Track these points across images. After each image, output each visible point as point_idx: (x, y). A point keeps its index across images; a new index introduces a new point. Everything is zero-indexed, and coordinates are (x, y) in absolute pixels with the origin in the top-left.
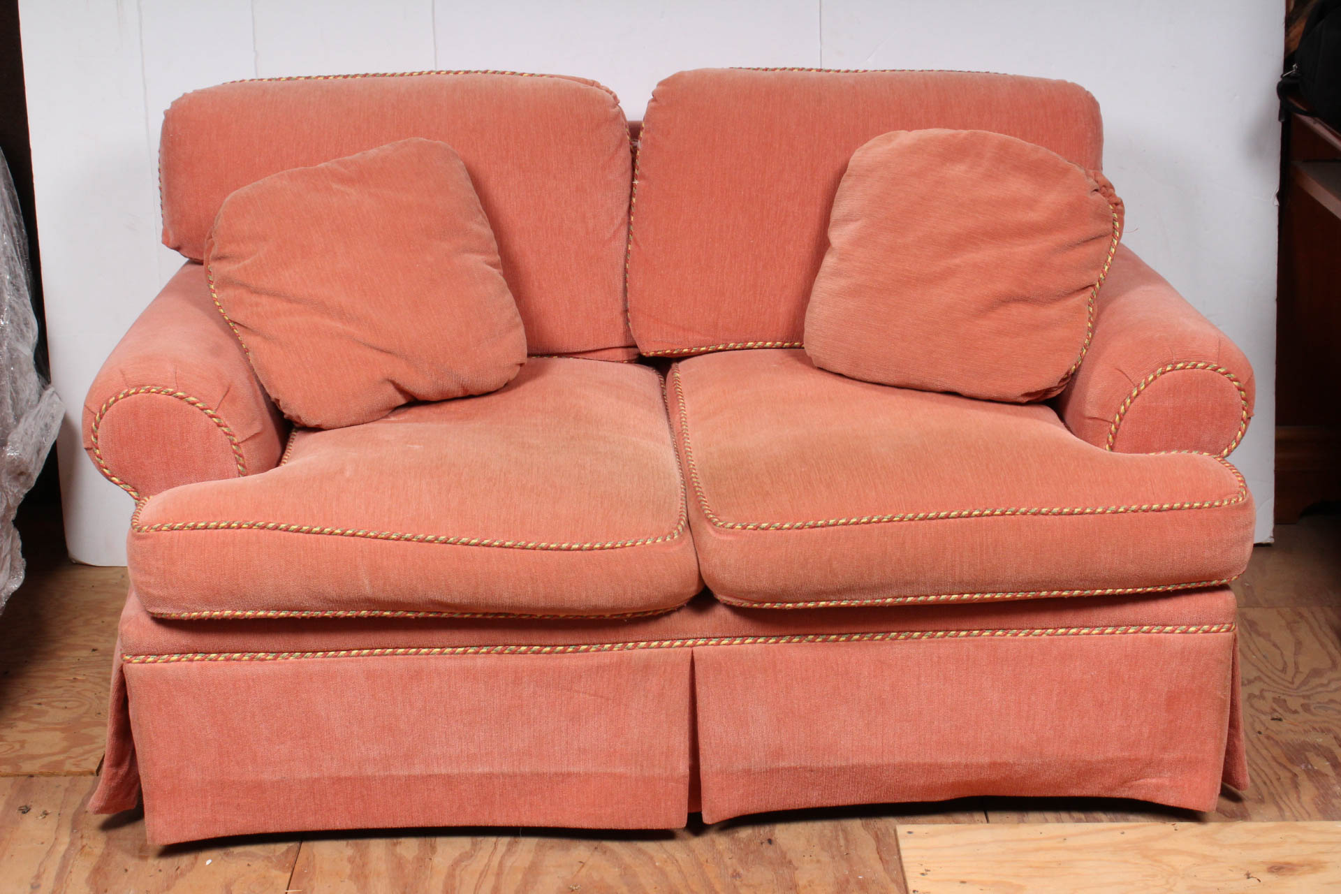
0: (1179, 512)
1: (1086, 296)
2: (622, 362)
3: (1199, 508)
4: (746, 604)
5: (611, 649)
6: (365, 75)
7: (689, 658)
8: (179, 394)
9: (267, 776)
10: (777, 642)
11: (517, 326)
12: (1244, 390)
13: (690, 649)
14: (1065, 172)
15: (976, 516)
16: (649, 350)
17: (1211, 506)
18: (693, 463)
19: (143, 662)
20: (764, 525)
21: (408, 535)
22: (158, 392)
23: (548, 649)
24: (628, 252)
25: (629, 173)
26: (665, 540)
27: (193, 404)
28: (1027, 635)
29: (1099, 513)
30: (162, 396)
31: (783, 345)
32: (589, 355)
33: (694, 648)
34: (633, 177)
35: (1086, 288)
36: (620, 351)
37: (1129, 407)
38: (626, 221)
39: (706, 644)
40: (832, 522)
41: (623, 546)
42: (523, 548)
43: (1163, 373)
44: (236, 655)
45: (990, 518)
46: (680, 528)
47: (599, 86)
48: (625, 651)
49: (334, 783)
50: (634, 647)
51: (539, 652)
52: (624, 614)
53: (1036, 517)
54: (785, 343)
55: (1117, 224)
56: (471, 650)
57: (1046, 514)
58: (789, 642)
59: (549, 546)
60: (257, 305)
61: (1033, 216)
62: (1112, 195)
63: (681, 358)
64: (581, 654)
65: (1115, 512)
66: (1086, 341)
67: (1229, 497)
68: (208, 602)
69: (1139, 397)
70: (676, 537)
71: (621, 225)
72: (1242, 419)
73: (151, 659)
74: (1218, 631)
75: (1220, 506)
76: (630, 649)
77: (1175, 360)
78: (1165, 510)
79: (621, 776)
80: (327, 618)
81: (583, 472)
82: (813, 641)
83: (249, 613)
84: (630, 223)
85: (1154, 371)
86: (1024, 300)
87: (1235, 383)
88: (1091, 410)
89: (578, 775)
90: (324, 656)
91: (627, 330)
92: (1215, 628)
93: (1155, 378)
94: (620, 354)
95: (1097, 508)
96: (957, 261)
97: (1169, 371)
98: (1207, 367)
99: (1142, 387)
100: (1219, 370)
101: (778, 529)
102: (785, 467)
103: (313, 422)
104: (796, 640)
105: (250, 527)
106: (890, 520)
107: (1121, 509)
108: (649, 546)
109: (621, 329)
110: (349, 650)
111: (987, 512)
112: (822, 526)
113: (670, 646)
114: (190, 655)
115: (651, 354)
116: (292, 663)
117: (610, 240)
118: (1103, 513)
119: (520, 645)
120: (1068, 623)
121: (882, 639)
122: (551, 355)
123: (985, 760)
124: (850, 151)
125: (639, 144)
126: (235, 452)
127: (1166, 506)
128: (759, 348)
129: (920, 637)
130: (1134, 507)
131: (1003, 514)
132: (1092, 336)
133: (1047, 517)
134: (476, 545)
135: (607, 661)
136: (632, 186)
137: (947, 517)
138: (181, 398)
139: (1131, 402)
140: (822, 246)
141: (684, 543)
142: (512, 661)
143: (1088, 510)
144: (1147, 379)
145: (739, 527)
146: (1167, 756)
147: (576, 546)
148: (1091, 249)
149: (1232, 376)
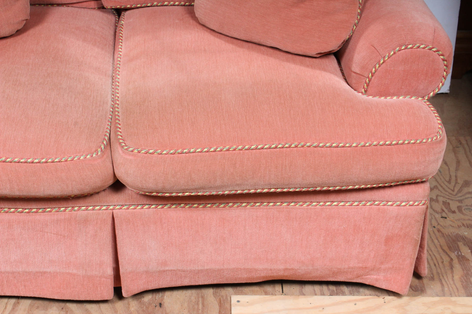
0: (402, 146)
2: (95, 9)
3: (414, 143)
7: (111, 216)
10: (162, 208)
12: (446, 61)
13: (111, 211)
15: (280, 148)
17: (421, 142)
18: (118, 95)
20: (151, 151)
23: (27, 210)
26: (92, 156)
28: (308, 206)
29: (354, 147)
31: (185, 4)
33: (114, 211)
36: (93, 2)
37: (377, 69)
39: (121, 209)
40: (192, 150)
41: (66, 161)
43: (399, 51)
45: (288, 149)
46: (103, 147)
48: (73, 212)
50: (78, 210)
51: (22, 212)
53: (316, 149)
54: (186, 3)
57: (322, 147)
58: (170, 208)
59: (20, 161)
63: (126, 9)
64: (47, 213)
65: (364, 146)
66: (356, 21)
67: (432, 136)
69: (384, 63)
70: (99, 153)
72: (443, 77)
74: (418, 205)
75: (425, 142)
76: (76, 211)
77: (407, 43)
78: (394, 145)
79: (74, 275)
81: (48, 105)
82: (184, 207)
85: (394, 49)
87: (442, 57)
88: (356, 68)
89: (50, 272)
92: (416, 204)
93: (395, 53)
94: (93, 4)
95: (353, 144)
97: (403, 49)
98: (426, 48)
99: (386, 59)
100: (433, 49)
101: (159, 154)
102: (169, 107)
104: (174, 206)
106: (228, 150)
107: (367, 145)
108: (83, 160)
111: (287, 146)
112: (186, 153)
113: (100, 209)
115: (109, 7)
118: (356, 146)
119: (10, 209)
120: (332, 200)
121: (224, 207)
122: (52, 5)
123: (282, 267)
127: (394, 142)
128: (171, 5)
129: (246, 206)
130: (375, 143)
131: (296, 146)
132: (360, 18)
133: (323, 149)
135: (63, 218)
137: (262, 148)
139: (379, 67)
141: (105, 156)
143: (347, 145)
144: (389, 54)
145: (136, 151)
146: (383, 267)
147: (36, 161)
149: (440, 53)
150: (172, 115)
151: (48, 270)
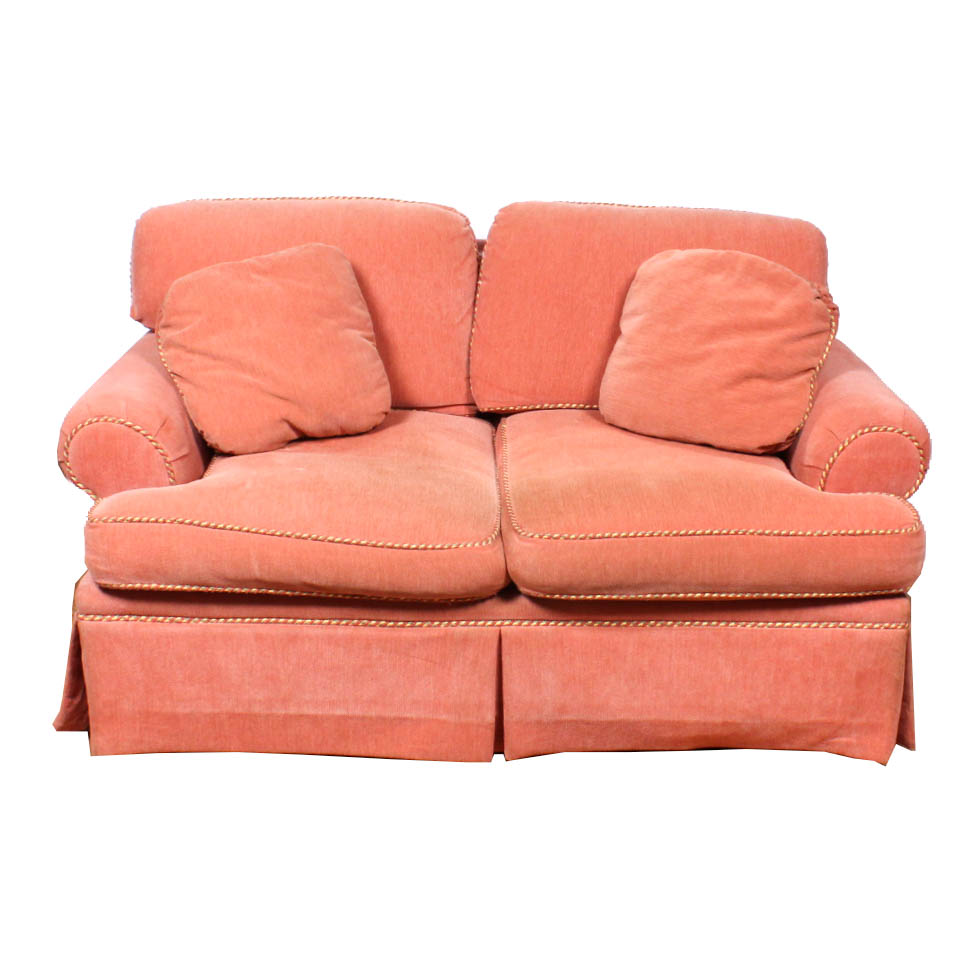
0: (868, 537)
1: (809, 375)
2: (464, 416)
3: (883, 534)
4: (541, 595)
5: (439, 626)
6: (283, 198)
7: (498, 633)
8: (129, 423)
9: (181, 710)
10: (564, 625)
11: (385, 384)
13: (498, 628)
14: (795, 284)
16: (484, 407)
17: (892, 533)
18: (508, 489)
19: (92, 620)
20: (556, 536)
21: (289, 533)
22: (113, 421)
23: (391, 624)
24: (472, 333)
25: (475, 276)
26: (481, 544)
27: (138, 431)
28: (753, 626)
29: (808, 535)
30: (116, 425)
31: (585, 407)
32: (440, 410)
33: (502, 627)
34: (478, 278)
35: (809, 370)
36: (463, 407)
37: (836, 458)
38: (471, 311)
39: (511, 625)
40: (607, 535)
41: (449, 548)
42: (374, 546)
43: (862, 434)
44: (160, 618)
47: (455, 211)
48: (450, 627)
49: (230, 718)
50: (457, 625)
51: (384, 626)
52: (449, 600)
54: (586, 405)
55: (834, 324)
56: (334, 622)
57: (768, 535)
58: (573, 625)
59: (393, 545)
60: (191, 361)
61: (770, 315)
62: (830, 302)
63: (508, 414)
64: (416, 628)
65: (820, 535)
66: (808, 409)
67: (906, 527)
68: (140, 577)
69: (844, 451)
70: (490, 542)
71: (467, 313)
72: (920, 471)
73: (98, 618)
74: (895, 628)
75: (899, 534)
76: (453, 626)
77: (871, 424)
78: (858, 535)
79: (445, 722)
80: (226, 593)
82: (591, 625)
83: (170, 587)
84: (474, 313)
85: (855, 432)
86: (761, 376)
87: (916, 444)
88: (808, 460)
89: (412, 719)
90: (225, 622)
91: (469, 392)
92: (893, 626)
93: (856, 437)
94: (463, 409)
95: (807, 531)
96: (714, 346)
97: (866, 432)
98: (895, 431)
99: (846, 444)
100: (904, 433)
101: (566, 539)
103: (227, 449)
104: (579, 624)
105: (172, 522)
106: (651, 535)
107: (825, 533)
108: (470, 548)
109: (464, 391)
110: (244, 618)
111: (725, 532)
112: (600, 538)
113: (484, 625)
114: (127, 617)
115: (486, 410)
116: (201, 626)
117: (458, 324)
118: (812, 535)
119: (371, 620)
120: (783, 618)
121: (643, 626)
122: (412, 408)
123: (718, 719)
124: (638, 263)
125: (483, 254)
126: (168, 468)
127: (858, 532)
128: (567, 408)
129: (672, 625)
130: (835, 532)
131: (736, 533)
132: (812, 405)
133: (769, 537)
134: (339, 542)
135: (436, 634)
136: (477, 285)
137: (694, 534)
138: (130, 426)
139: (838, 455)
140: (616, 333)
141: (497, 547)
142: (364, 632)
143: (800, 533)
144: (850, 438)
145: (537, 536)
146: (856, 721)
147: (414, 546)
148: (812, 341)
149: (913, 438)
151: (408, 715)
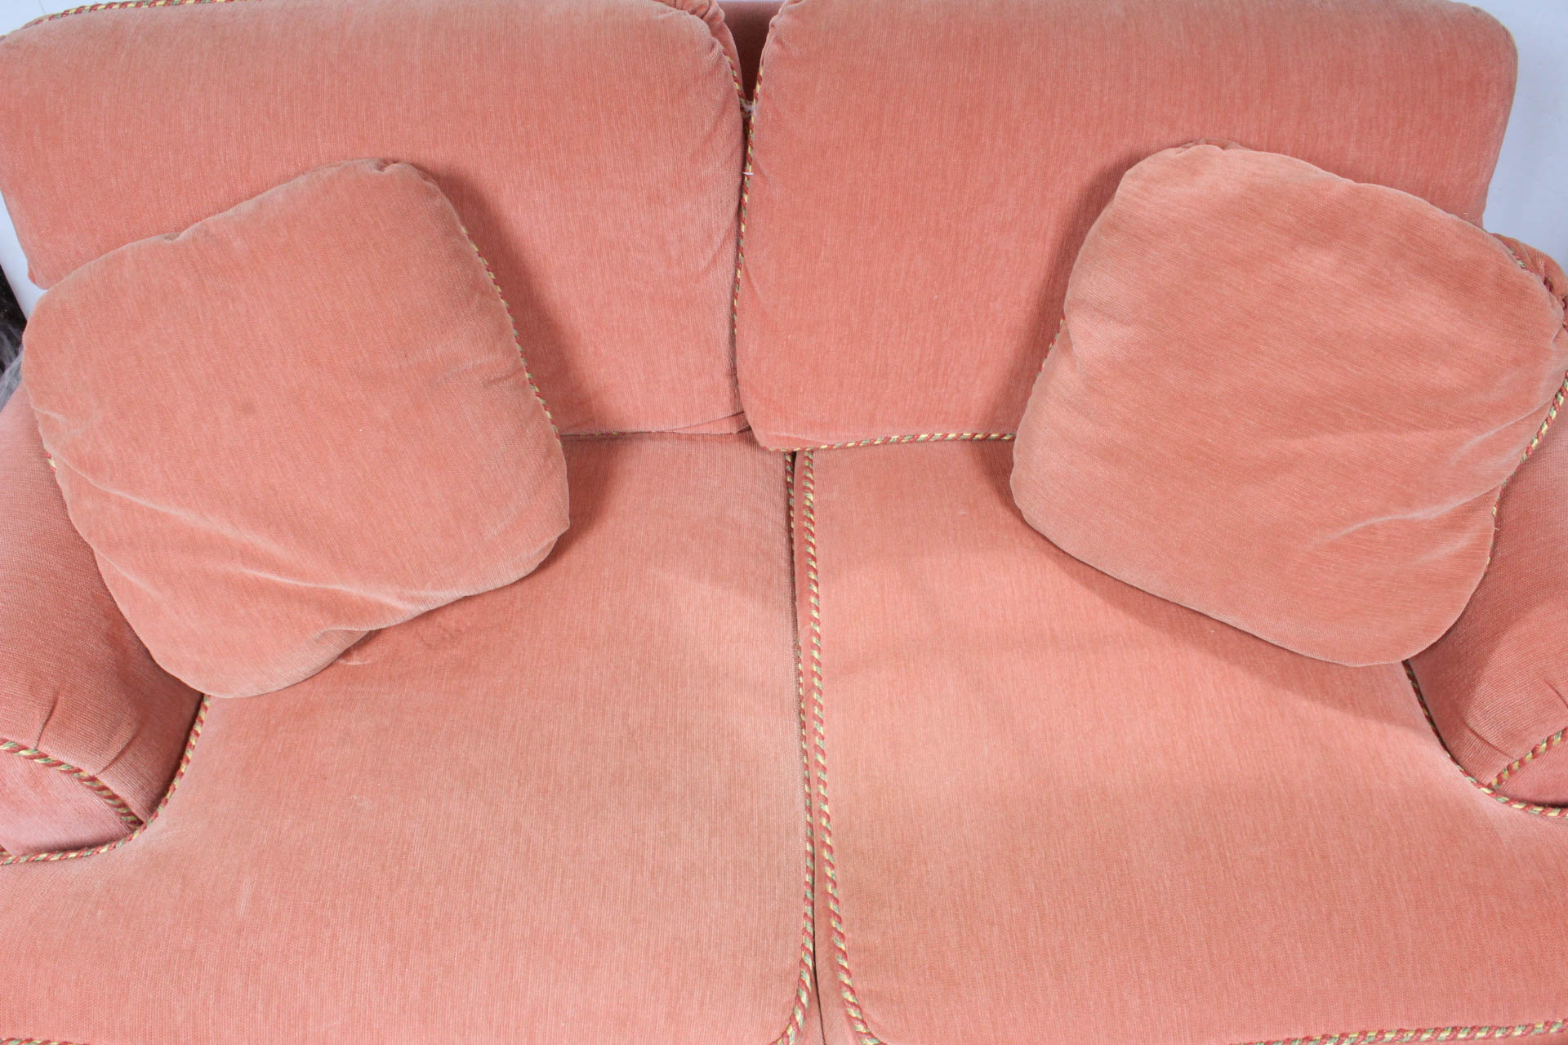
16: (768, 445)
18: (827, 809)
36: (726, 422)
38: (734, 232)
46: (799, 1016)
61: (1446, 376)
71: (724, 241)
84: (739, 235)
91: (736, 396)
94: (726, 425)
102: (983, 897)
109: (726, 397)
125: (755, 108)
136: (743, 173)
150: (996, 929)
